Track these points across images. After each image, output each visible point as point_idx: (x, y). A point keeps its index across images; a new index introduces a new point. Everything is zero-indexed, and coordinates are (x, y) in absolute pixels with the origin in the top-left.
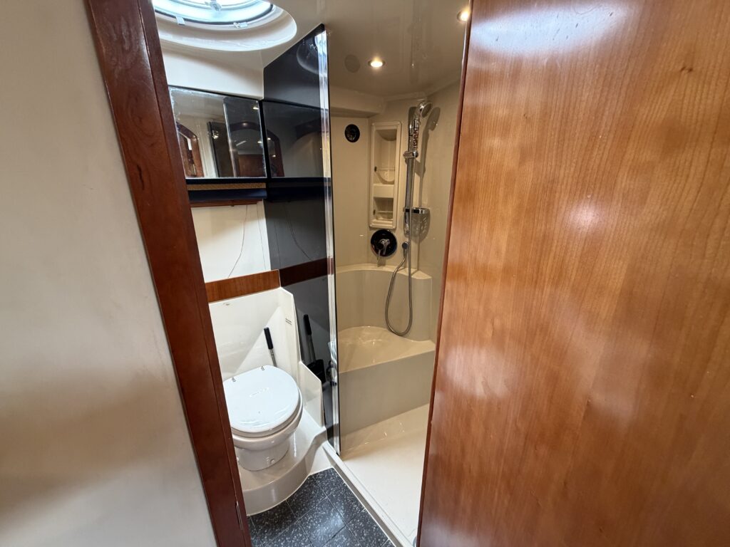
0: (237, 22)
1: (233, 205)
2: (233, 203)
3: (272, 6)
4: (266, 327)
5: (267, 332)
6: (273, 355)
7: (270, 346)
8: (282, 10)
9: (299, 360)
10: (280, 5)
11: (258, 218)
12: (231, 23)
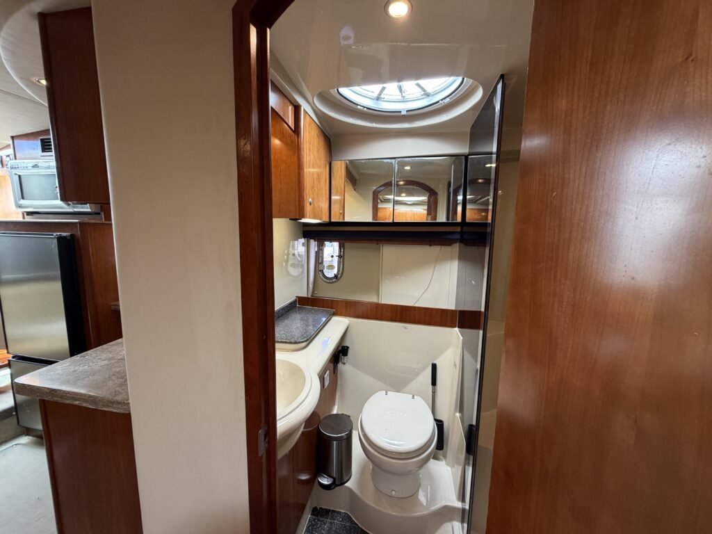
0: (442, 100)
1: (431, 245)
2: (431, 243)
3: (463, 79)
4: (435, 362)
5: (434, 367)
6: (434, 393)
7: (434, 383)
8: (472, 81)
9: (455, 412)
10: (469, 77)
11: (451, 258)
12: (438, 102)
